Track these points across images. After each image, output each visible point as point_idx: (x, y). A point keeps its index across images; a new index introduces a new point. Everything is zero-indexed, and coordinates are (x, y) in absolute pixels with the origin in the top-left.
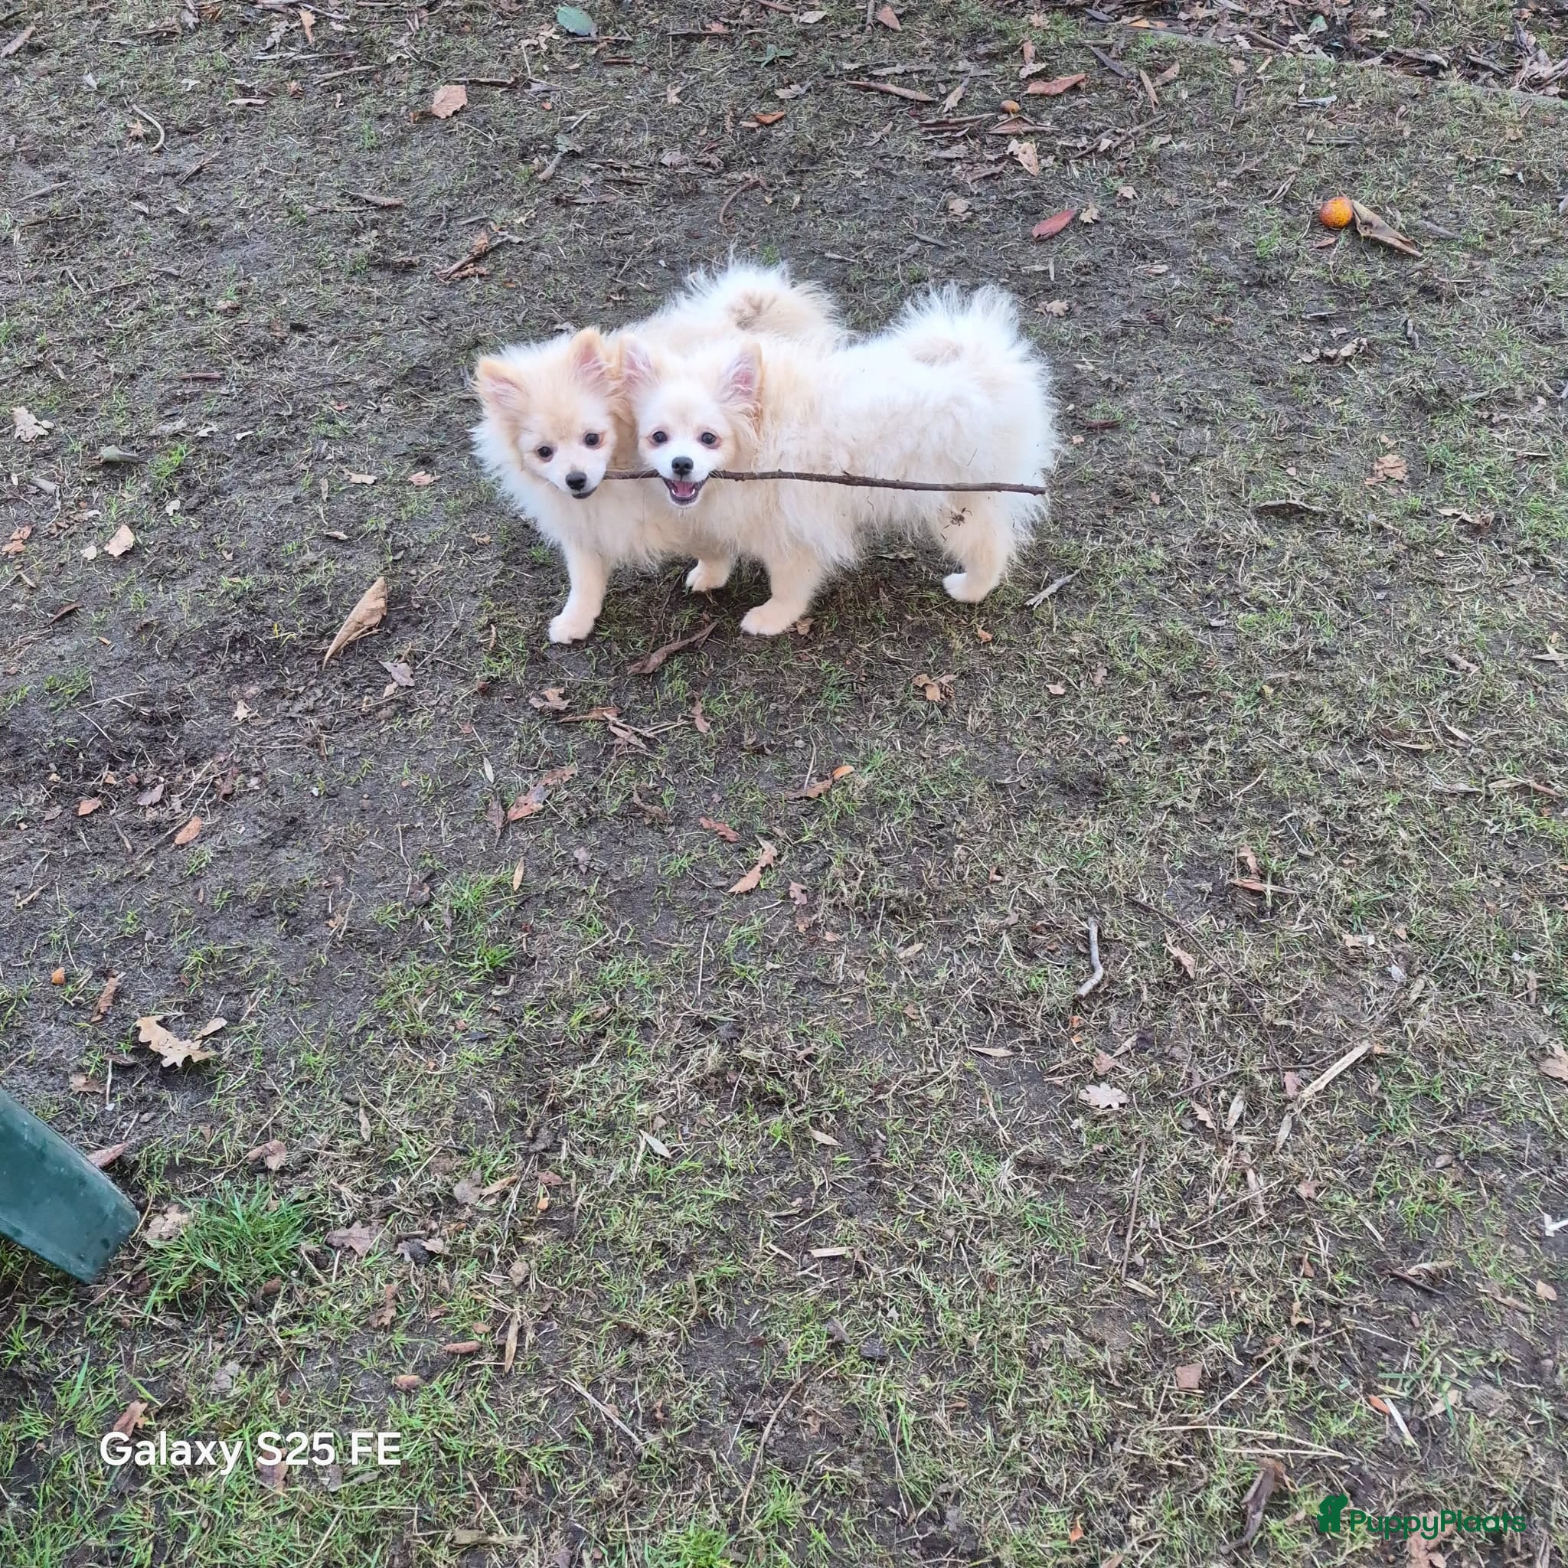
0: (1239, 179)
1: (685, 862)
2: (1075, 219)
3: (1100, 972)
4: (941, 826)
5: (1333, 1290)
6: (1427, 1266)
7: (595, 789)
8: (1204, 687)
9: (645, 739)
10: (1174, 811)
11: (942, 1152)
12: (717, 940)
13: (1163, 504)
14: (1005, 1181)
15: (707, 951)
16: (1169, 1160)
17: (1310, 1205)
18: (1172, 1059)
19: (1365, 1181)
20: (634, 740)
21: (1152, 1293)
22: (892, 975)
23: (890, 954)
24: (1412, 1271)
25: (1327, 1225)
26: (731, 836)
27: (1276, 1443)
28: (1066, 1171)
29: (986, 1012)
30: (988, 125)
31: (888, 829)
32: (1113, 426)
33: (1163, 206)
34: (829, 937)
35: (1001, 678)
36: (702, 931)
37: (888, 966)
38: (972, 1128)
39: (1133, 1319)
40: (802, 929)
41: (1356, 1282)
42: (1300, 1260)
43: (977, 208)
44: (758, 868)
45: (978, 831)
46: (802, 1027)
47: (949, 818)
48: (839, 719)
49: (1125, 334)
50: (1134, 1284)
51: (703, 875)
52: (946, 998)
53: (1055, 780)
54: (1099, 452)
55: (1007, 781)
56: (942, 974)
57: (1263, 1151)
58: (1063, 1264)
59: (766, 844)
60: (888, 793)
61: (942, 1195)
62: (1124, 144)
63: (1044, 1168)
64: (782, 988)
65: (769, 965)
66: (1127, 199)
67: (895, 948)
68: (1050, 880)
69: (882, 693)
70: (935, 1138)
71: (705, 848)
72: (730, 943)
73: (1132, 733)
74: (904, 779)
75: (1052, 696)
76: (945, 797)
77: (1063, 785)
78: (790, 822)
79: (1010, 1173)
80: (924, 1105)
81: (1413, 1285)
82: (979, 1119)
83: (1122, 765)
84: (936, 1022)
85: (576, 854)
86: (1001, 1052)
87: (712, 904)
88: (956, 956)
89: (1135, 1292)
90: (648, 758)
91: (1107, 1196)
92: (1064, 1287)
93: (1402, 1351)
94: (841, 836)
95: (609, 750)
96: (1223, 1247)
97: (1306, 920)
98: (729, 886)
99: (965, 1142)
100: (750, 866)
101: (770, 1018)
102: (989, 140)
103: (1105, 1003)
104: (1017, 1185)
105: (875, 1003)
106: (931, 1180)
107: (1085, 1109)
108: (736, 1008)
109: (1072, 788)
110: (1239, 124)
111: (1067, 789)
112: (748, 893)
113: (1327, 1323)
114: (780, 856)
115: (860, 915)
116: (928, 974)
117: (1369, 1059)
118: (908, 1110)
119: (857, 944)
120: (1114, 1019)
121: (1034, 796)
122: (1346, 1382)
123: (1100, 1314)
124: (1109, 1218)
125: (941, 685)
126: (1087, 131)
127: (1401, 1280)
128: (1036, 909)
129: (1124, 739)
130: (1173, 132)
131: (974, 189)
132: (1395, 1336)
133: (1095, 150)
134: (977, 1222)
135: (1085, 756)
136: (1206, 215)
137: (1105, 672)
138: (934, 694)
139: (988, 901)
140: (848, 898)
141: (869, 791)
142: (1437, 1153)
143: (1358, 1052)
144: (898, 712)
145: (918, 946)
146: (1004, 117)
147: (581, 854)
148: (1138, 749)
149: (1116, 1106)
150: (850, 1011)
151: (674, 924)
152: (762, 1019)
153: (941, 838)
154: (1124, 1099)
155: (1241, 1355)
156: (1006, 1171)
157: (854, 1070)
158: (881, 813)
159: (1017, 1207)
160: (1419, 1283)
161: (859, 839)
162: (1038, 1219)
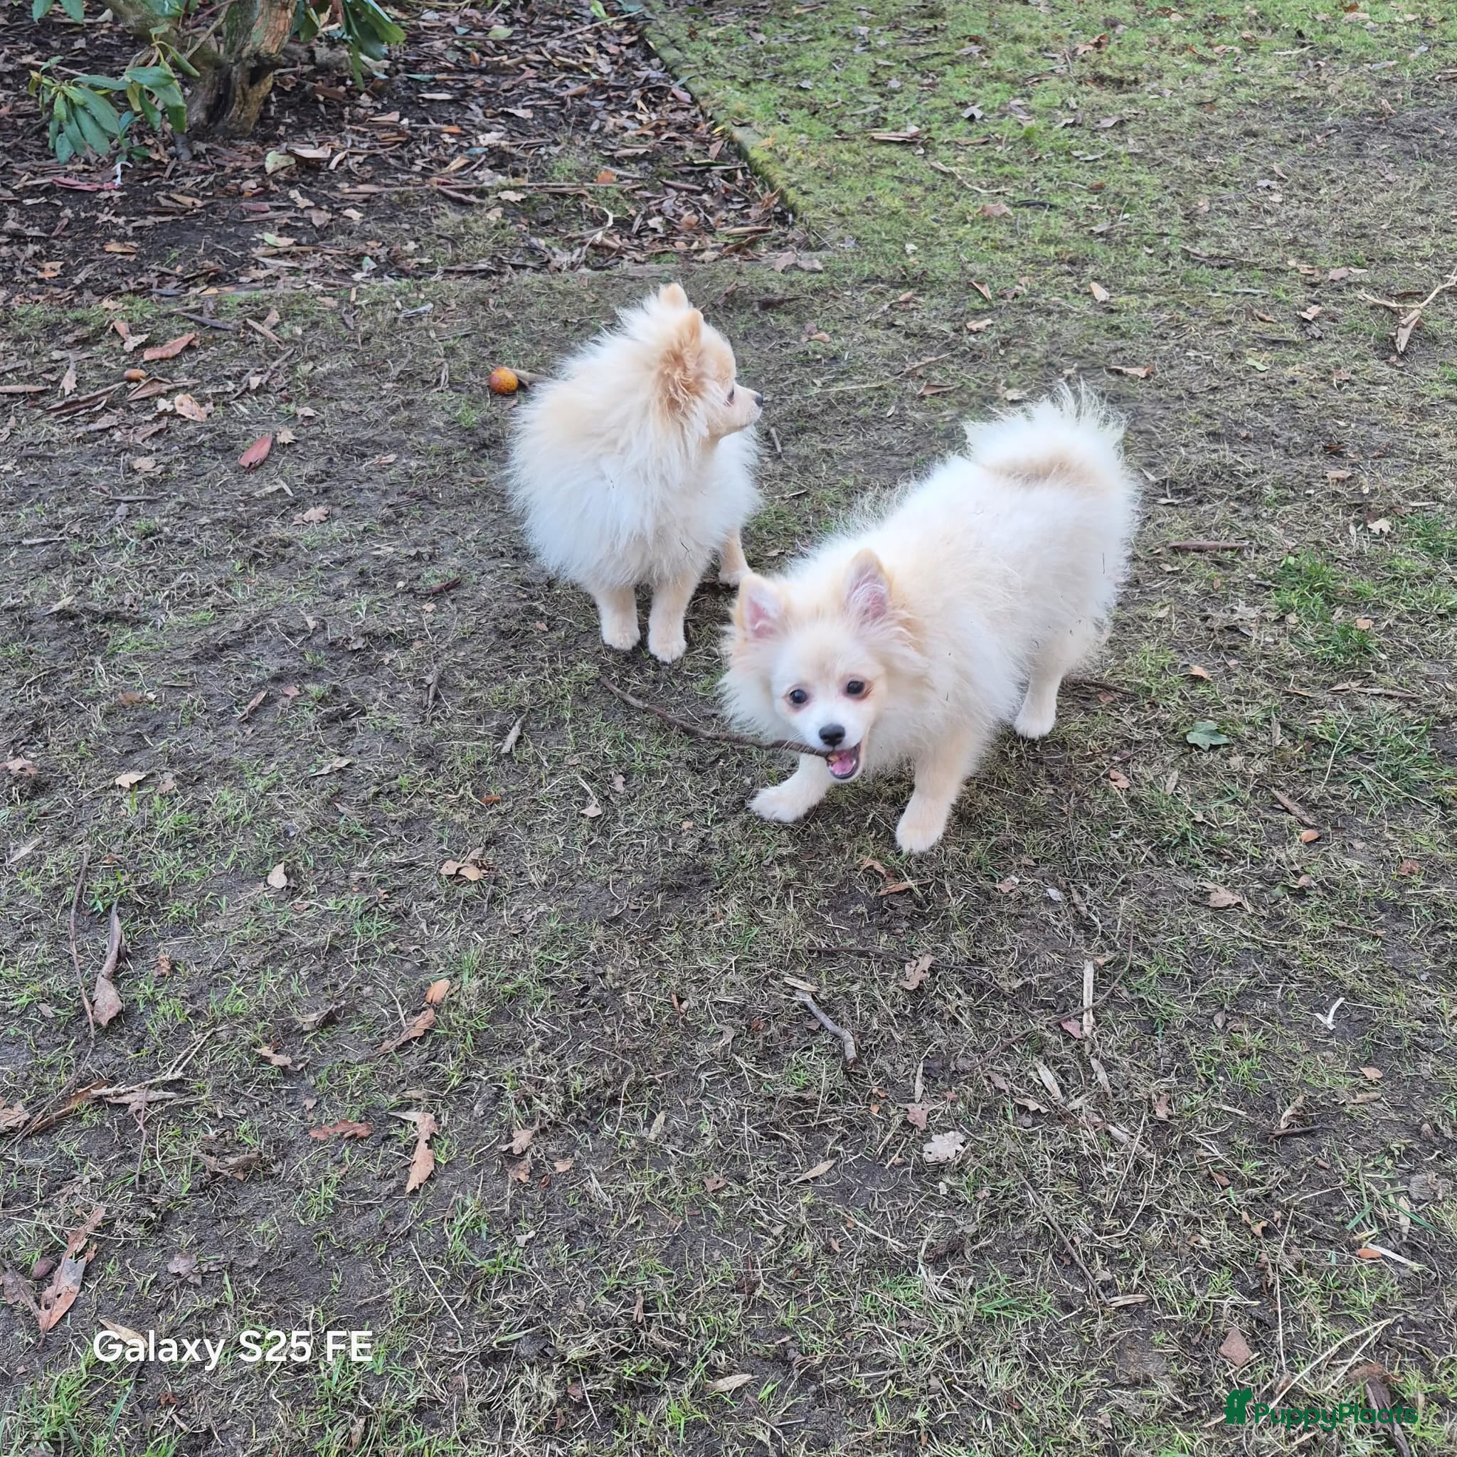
0: (399, 380)
1: (329, 1192)
2: (274, 444)
3: (846, 1035)
4: (586, 989)
5: (1253, 1184)
6: (1288, 1112)
7: (142, 1179)
8: (717, 751)
9: (169, 1085)
10: (780, 860)
11: (854, 1307)
12: (438, 1252)
13: (551, 629)
14: (936, 1289)
15: (434, 1273)
16: (1044, 1166)
17: (1175, 1122)
18: (964, 1072)
19: (1190, 1073)
20: (154, 1095)
21: (1141, 1298)
22: (662, 1161)
23: (641, 1140)
24: (1283, 1125)
25: (1201, 1131)
26: (362, 1130)
27: (1343, 1352)
28: (975, 1238)
29: (777, 1137)
30: (121, 395)
31: (536, 1020)
32: (456, 585)
33: (346, 415)
34: (561, 1167)
35: (530, 828)
36: (408, 1255)
37: (647, 1155)
38: (862, 1260)
39: (1147, 1335)
40: (524, 1178)
41: (1261, 1163)
42: (1209, 1175)
43: (166, 460)
44: (422, 1145)
45: (627, 972)
46: (611, 1281)
47: (589, 977)
48: (392, 946)
49: (400, 515)
50: (1121, 1301)
51: (360, 1193)
52: (732, 1149)
53: (660, 889)
54: (459, 610)
55: (616, 912)
56: (707, 1128)
57: (1101, 1102)
58: (1050, 1332)
59: (412, 1115)
60: (508, 987)
61: (895, 1350)
62: (271, 378)
63: (954, 1250)
64: (556, 1255)
65: (521, 1240)
66: (310, 418)
67: (644, 1133)
68: (732, 977)
69: (417, 899)
70: (837, 1297)
71: (340, 1162)
72: (456, 1244)
73: (690, 816)
74: (514, 965)
75: (594, 820)
76: (569, 958)
77: (670, 888)
78: (419, 1077)
79: (934, 1278)
80: (801, 1270)
81: (1295, 1135)
82: (860, 1247)
83: (704, 845)
84: (742, 1179)
85: (173, 1268)
86: (822, 1168)
87: (397, 1217)
88: (705, 1103)
89: (1126, 1307)
90: (188, 1107)
91: (1028, 1234)
92: (1073, 1352)
93: (1338, 1195)
94: (490, 1056)
95: (128, 1124)
96: (1148, 1209)
97: (957, 893)
98: (401, 1187)
99: (869, 1280)
100: (410, 1149)
101: (563, 1299)
102: (133, 406)
103: (871, 1060)
104: (948, 1284)
105: (666, 1202)
106: (868, 1345)
107: (940, 1168)
108: (518, 1313)
109: (680, 887)
110: (366, 340)
111: (675, 890)
112: (430, 1178)
113: (1278, 1214)
114: (437, 1118)
115: (578, 1123)
116: (693, 1139)
117: (1100, 972)
118: (789, 1288)
119: (597, 1155)
120: (889, 1069)
121: (652, 912)
122: (1332, 1254)
123: (1118, 1353)
124: (1045, 1254)
125: (475, 862)
126: (229, 378)
127: (1284, 1137)
128: (741, 1011)
129: (687, 825)
130: (313, 358)
131: (148, 445)
132: (1325, 1187)
133: (247, 389)
134: (948, 1350)
135: (666, 854)
136: (394, 411)
137: (621, 779)
138: (472, 874)
139: (693, 1031)
140: (551, 1112)
141: (486, 995)
142: (1211, 1018)
143: (1089, 974)
144: (449, 907)
145: (661, 1117)
146: (133, 385)
147: (179, 1265)
148: (706, 826)
149: (960, 1148)
150: (646, 1227)
151: (366, 1268)
152: (557, 1305)
153: (596, 1000)
154: (962, 1138)
155: (1252, 1295)
156: (927, 1279)
157: (703, 1287)
158: (515, 1011)
159: (970, 1306)
160: (1297, 1130)
161: (514, 1048)
162: (996, 1302)
